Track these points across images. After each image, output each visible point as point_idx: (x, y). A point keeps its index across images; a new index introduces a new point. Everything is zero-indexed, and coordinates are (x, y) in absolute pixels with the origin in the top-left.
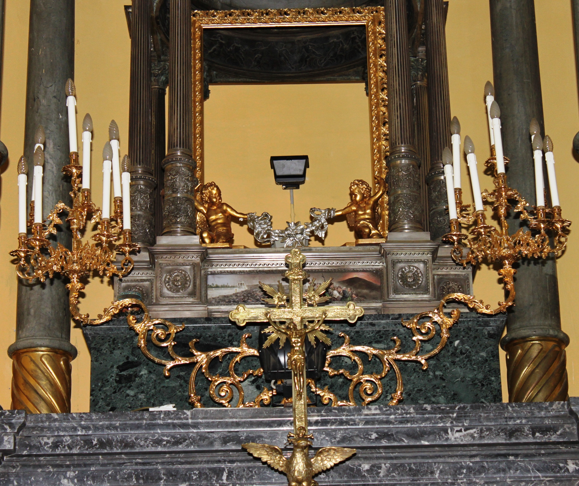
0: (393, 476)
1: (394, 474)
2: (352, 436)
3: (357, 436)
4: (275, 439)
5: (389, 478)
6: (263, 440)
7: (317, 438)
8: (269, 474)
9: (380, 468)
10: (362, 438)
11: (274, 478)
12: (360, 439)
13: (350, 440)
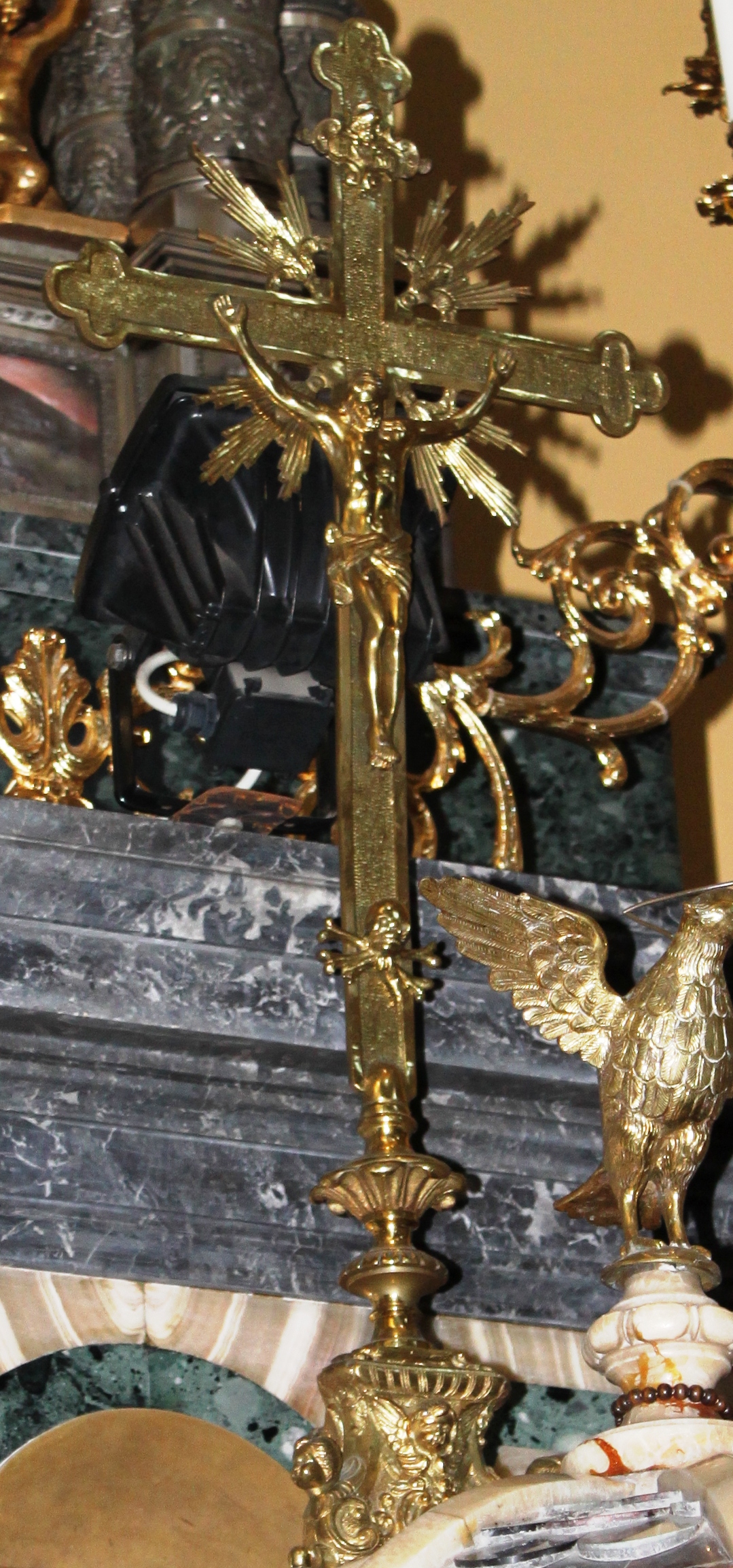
0: (585, 1247)
1: (590, 1237)
2: (457, 1018)
3: (482, 1019)
4: (106, 975)
5: (567, 1254)
6: (49, 972)
7: (300, 1000)
8: (28, 1154)
9: (529, 1198)
10: (502, 1034)
11: (48, 1175)
12: (493, 1039)
13: (449, 1036)
